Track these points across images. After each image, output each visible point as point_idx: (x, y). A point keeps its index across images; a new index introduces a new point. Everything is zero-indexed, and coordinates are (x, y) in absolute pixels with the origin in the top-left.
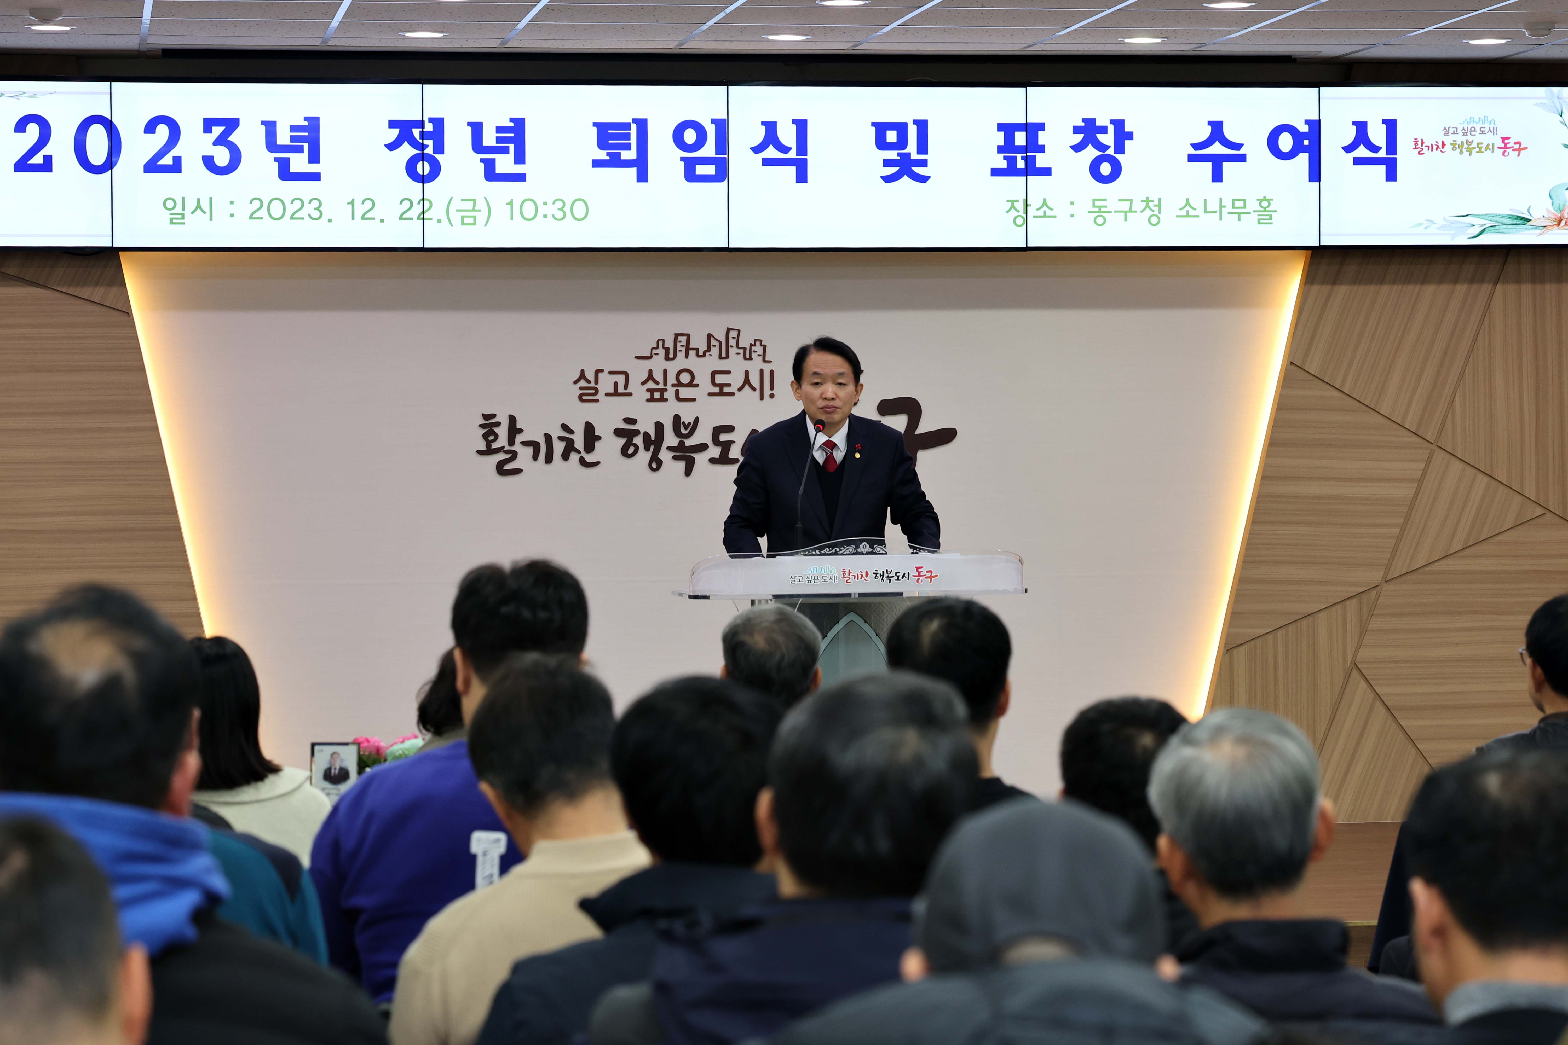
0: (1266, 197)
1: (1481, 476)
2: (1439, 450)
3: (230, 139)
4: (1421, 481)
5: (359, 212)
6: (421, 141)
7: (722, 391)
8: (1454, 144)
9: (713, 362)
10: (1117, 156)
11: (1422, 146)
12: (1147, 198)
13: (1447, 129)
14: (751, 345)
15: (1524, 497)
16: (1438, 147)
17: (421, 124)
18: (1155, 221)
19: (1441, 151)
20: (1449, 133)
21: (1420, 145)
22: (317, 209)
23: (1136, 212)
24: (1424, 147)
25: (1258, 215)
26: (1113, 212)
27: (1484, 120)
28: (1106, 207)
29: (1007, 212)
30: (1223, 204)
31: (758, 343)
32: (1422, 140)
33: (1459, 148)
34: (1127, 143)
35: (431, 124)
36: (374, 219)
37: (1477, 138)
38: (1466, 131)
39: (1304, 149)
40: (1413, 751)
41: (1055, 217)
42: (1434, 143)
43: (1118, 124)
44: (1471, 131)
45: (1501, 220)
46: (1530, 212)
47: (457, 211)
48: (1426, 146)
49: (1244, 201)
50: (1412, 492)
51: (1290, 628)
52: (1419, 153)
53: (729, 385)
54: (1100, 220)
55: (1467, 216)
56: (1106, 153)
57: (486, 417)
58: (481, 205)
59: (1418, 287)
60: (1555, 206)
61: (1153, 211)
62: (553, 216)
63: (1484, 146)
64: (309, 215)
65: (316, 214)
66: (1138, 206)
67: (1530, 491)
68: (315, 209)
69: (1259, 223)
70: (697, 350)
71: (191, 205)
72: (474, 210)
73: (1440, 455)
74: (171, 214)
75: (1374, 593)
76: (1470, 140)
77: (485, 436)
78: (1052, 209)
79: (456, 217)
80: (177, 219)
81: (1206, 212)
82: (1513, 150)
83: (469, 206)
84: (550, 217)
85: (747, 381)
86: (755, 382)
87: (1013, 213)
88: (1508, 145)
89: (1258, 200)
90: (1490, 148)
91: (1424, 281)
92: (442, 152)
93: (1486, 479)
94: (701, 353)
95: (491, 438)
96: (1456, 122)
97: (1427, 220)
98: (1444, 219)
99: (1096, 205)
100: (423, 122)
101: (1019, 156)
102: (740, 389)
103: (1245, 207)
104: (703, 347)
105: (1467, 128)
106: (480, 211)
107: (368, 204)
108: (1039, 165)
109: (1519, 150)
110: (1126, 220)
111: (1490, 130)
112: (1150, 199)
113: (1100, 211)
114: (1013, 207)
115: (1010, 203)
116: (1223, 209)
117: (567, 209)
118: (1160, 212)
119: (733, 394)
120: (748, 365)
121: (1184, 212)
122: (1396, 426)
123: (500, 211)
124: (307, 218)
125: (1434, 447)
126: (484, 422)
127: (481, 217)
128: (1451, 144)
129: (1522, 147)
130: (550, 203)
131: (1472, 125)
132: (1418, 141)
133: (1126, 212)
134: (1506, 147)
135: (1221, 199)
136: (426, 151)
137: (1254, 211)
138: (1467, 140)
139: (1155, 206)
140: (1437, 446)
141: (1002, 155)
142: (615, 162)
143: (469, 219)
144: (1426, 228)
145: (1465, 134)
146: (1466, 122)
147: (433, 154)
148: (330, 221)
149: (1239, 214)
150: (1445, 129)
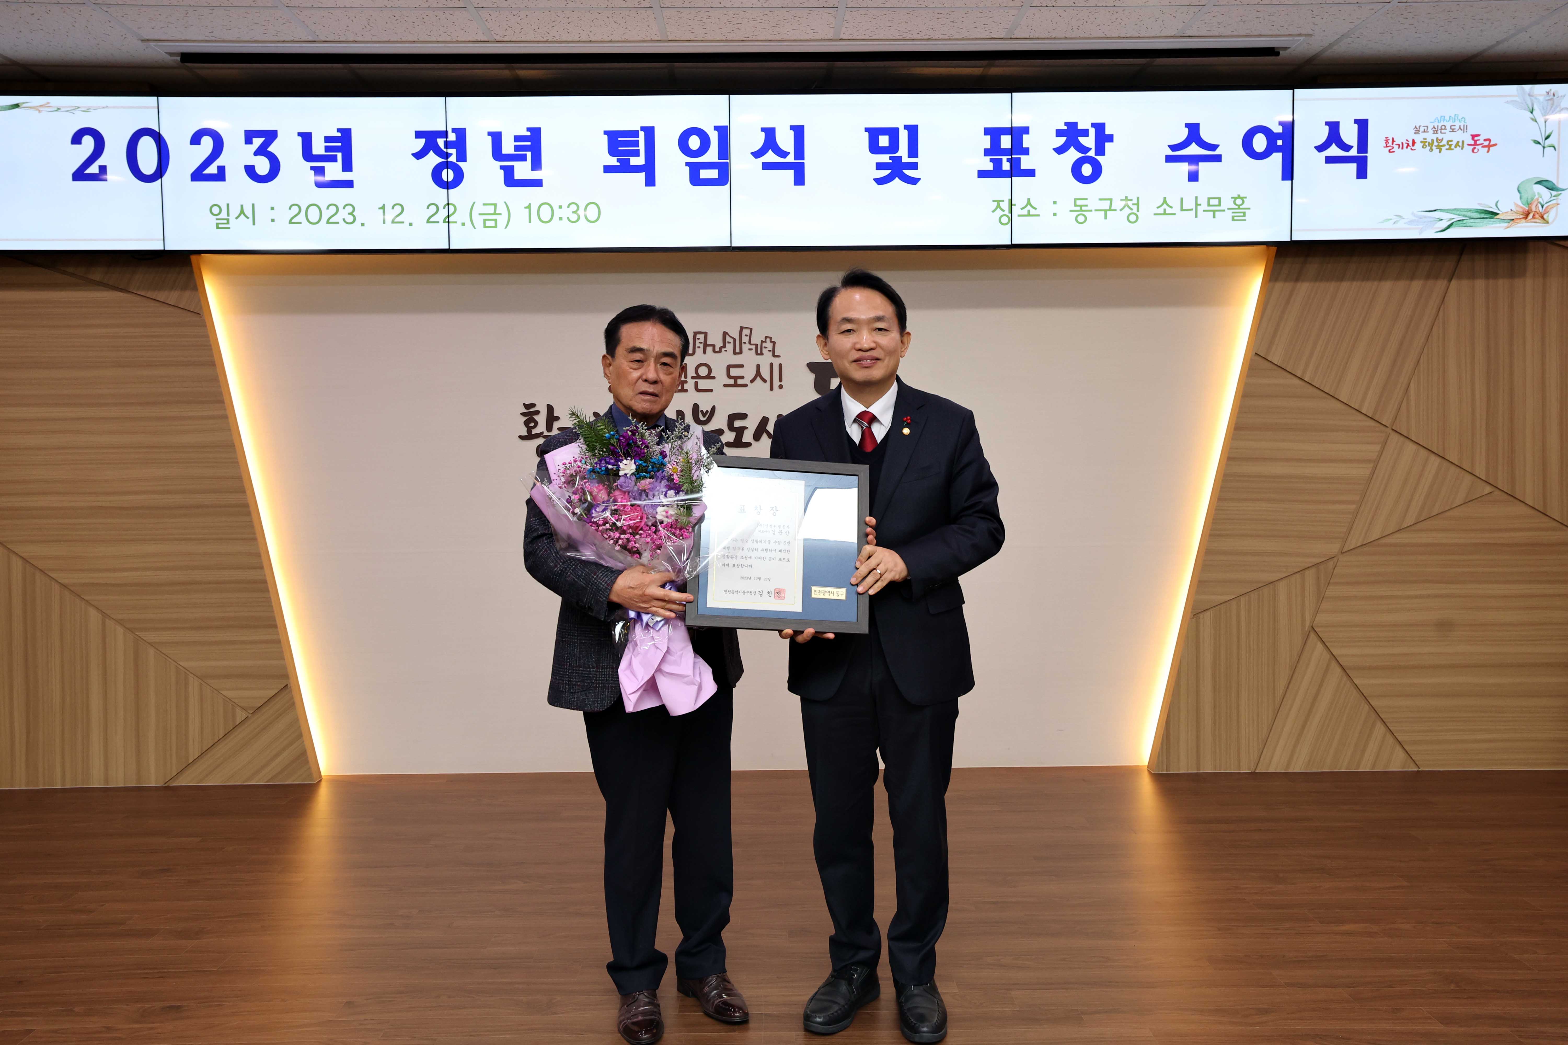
0: (1240, 195)
1: (1433, 457)
2: (1393, 434)
3: (270, 149)
4: (1376, 462)
5: (389, 217)
6: (445, 150)
7: (736, 382)
8: (1424, 142)
9: (728, 357)
10: (1098, 158)
11: (1393, 144)
12: (1126, 197)
13: (1418, 127)
14: (762, 342)
15: (1473, 477)
16: (1408, 145)
17: (445, 134)
18: (1133, 219)
19: (1411, 149)
20: (1419, 131)
21: (1390, 144)
22: (351, 214)
23: (1115, 210)
24: (1394, 145)
25: (1233, 213)
26: (1093, 211)
27: (1455, 118)
28: (1087, 206)
29: (993, 212)
30: (1198, 203)
31: (768, 340)
32: (1393, 139)
33: (1429, 146)
34: (1108, 145)
35: (454, 135)
36: (403, 222)
37: (1447, 136)
38: (1437, 129)
39: (1278, 149)
40: (1366, 707)
41: (1039, 215)
42: (1405, 142)
43: (1099, 128)
44: (1441, 129)
45: (1469, 214)
46: (1498, 206)
47: (480, 214)
48: (1397, 145)
49: (1219, 199)
50: (1367, 472)
51: (1252, 595)
52: (1390, 151)
53: (742, 377)
54: (1081, 219)
55: (1435, 211)
56: (1088, 154)
57: (527, 406)
58: (501, 208)
59: (1376, 283)
60: (1522, 200)
61: (1132, 209)
62: (568, 218)
63: (1454, 143)
64: (344, 220)
65: (350, 219)
66: (1118, 204)
67: (1481, 471)
68: (349, 214)
69: (1233, 220)
70: (714, 346)
71: (235, 211)
72: (495, 213)
73: (1394, 437)
74: (217, 219)
75: (1331, 564)
76: (1440, 138)
77: (526, 423)
78: (1036, 209)
79: (478, 221)
80: (223, 225)
81: (1182, 210)
82: (1483, 147)
83: (491, 209)
84: (565, 219)
85: (758, 374)
86: (765, 373)
87: (999, 213)
88: (1478, 142)
89: (1232, 198)
90: (1460, 145)
91: (1382, 278)
92: (465, 160)
93: (1438, 460)
94: (717, 349)
95: (532, 425)
96: (1427, 120)
97: (1396, 216)
98: (1413, 214)
99: (1077, 204)
100: (446, 132)
101: (1004, 158)
102: (752, 381)
103: (1219, 205)
104: (719, 344)
105: (1438, 126)
106: (500, 214)
107: (398, 209)
108: (1023, 167)
109: (1489, 146)
110: (1106, 218)
111: (1460, 128)
112: (1128, 198)
113: (1081, 210)
114: (998, 206)
115: (996, 203)
116: (1199, 207)
117: (581, 212)
118: (1138, 211)
119: (746, 385)
120: (759, 360)
121: (1161, 211)
122: (1354, 412)
123: (519, 214)
124: (342, 222)
125: (1389, 430)
126: (526, 411)
127: (502, 220)
128: (1421, 142)
129: (1491, 143)
130: (565, 206)
131: (1442, 123)
132: (1389, 140)
133: (1105, 211)
134: (1475, 144)
135: (1196, 198)
136: (449, 160)
137: (1228, 209)
138: (1437, 138)
139: (1133, 204)
140: (1393, 429)
141: (988, 158)
142: (624, 167)
143: (490, 222)
144: (1394, 223)
145: (1435, 132)
146: (1437, 121)
147: (457, 161)
148: (363, 225)
149: (1214, 212)
150: (1416, 127)
